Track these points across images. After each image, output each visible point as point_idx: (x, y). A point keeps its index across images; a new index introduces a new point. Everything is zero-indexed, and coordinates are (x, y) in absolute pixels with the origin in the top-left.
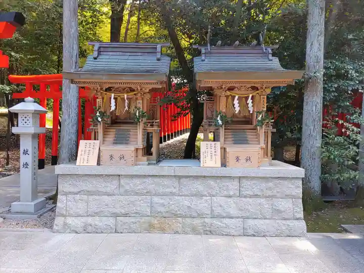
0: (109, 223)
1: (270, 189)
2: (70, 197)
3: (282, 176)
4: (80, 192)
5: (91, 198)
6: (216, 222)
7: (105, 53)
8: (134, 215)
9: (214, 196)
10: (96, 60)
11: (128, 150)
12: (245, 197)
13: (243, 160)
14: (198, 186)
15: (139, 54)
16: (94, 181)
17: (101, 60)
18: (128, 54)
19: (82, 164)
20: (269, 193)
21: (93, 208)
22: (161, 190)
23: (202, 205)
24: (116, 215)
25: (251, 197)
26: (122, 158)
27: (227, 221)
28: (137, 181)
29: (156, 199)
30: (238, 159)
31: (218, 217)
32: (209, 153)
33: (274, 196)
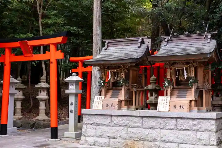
0: (106, 141)
1: (194, 125)
2: (88, 126)
3: (202, 117)
4: (93, 124)
5: (98, 127)
6: (162, 145)
7: (111, 46)
8: (119, 138)
9: (161, 129)
11: (115, 101)
12: (180, 130)
13: (178, 108)
14: (152, 122)
16: (99, 117)
17: (109, 50)
18: (124, 45)
19: (95, 109)
20: (195, 128)
21: (99, 132)
22: (132, 124)
23: (154, 134)
24: (109, 137)
25: (183, 130)
26: (112, 105)
27: (168, 144)
28: (119, 118)
29: (130, 130)
30: (175, 106)
31: (164, 141)
32: (163, 103)
33: (198, 130)
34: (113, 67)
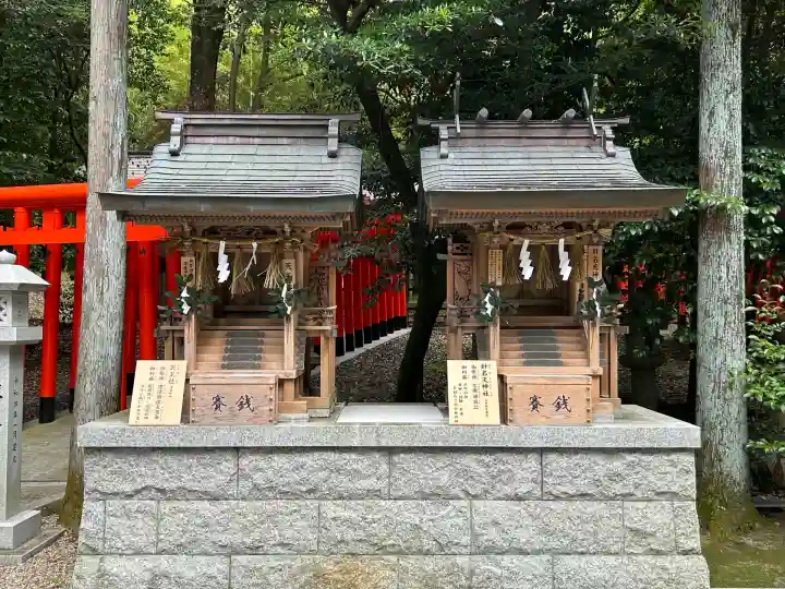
0: (213, 571)
1: (615, 477)
2: (114, 505)
4: (138, 492)
5: (166, 507)
6: (485, 565)
7: (198, 140)
8: (279, 549)
9: (475, 497)
10: (178, 159)
11: (260, 383)
12: (557, 498)
13: (547, 407)
14: (439, 473)
15: (285, 141)
16: (172, 461)
17: (189, 158)
18: (257, 140)
19: (142, 421)
20: (618, 488)
21: (172, 531)
22: (343, 483)
23: (448, 520)
24: (231, 551)
25: (570, 497)
26: (243, 403)
27: (510, 561)
28: (279, 461)
29: (331, 509)
30: (535, 404)
31: (489, 551)
32: (470, 388)
33: (627, 496)
34: (240, 230)
